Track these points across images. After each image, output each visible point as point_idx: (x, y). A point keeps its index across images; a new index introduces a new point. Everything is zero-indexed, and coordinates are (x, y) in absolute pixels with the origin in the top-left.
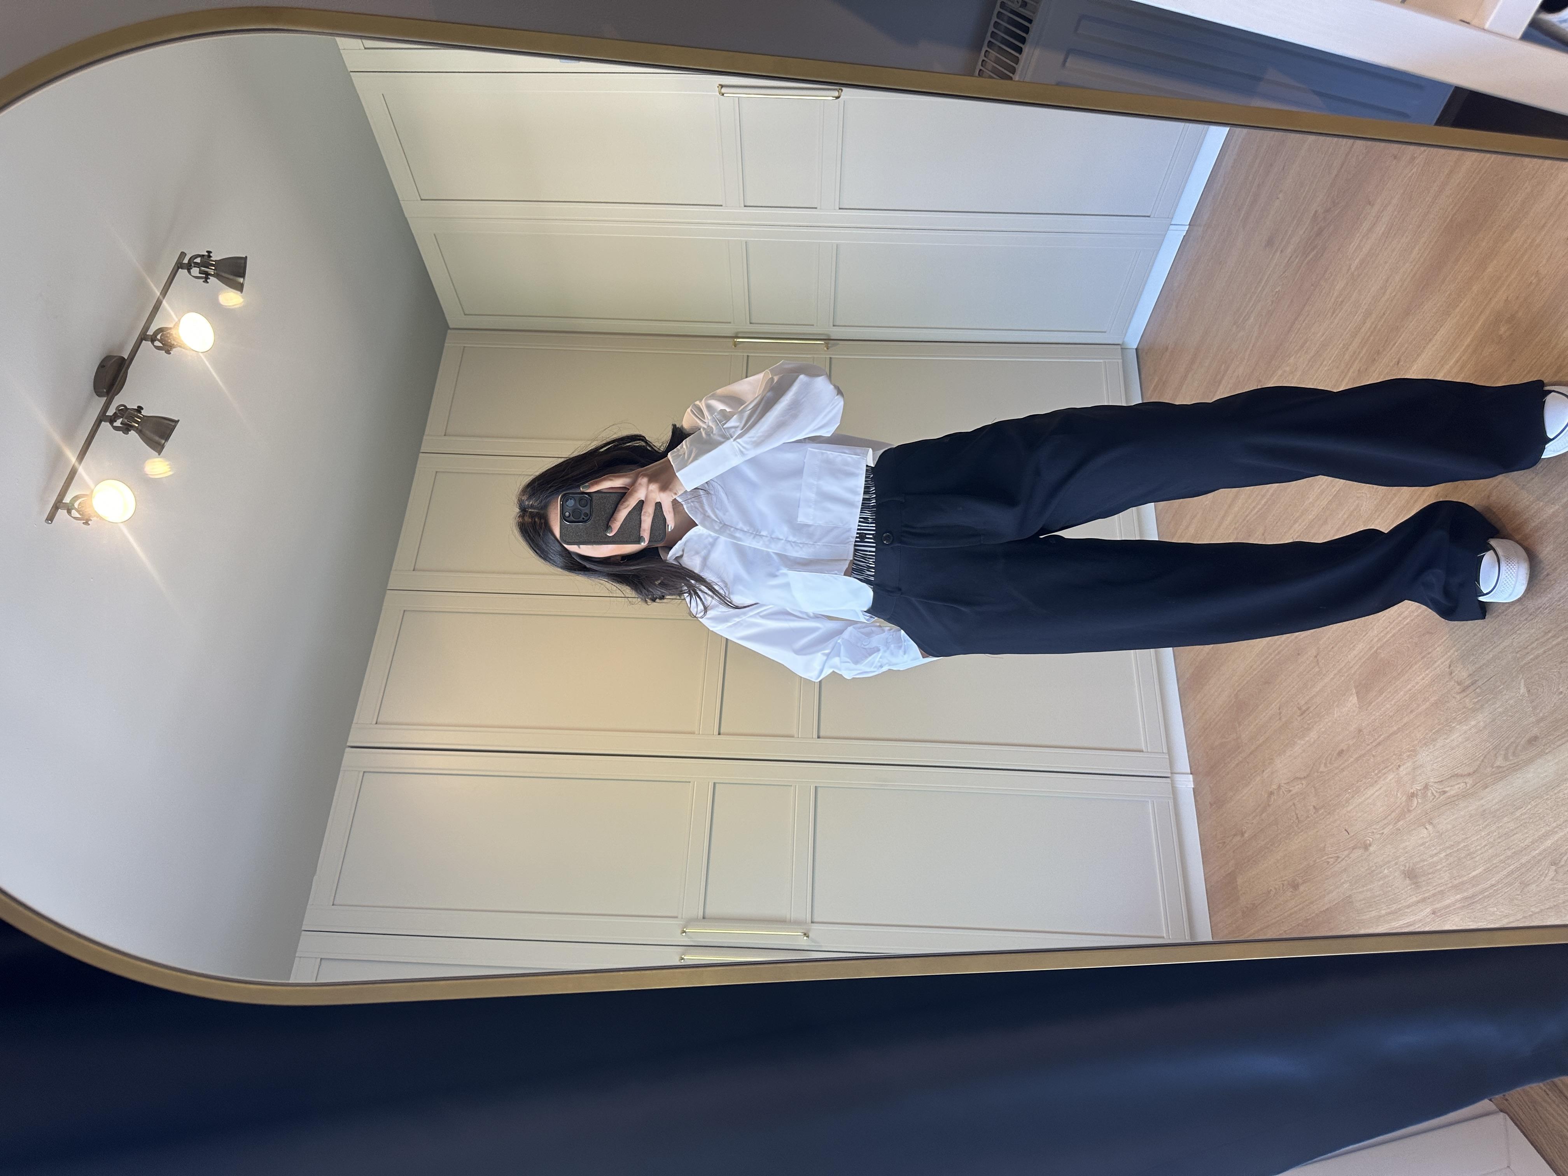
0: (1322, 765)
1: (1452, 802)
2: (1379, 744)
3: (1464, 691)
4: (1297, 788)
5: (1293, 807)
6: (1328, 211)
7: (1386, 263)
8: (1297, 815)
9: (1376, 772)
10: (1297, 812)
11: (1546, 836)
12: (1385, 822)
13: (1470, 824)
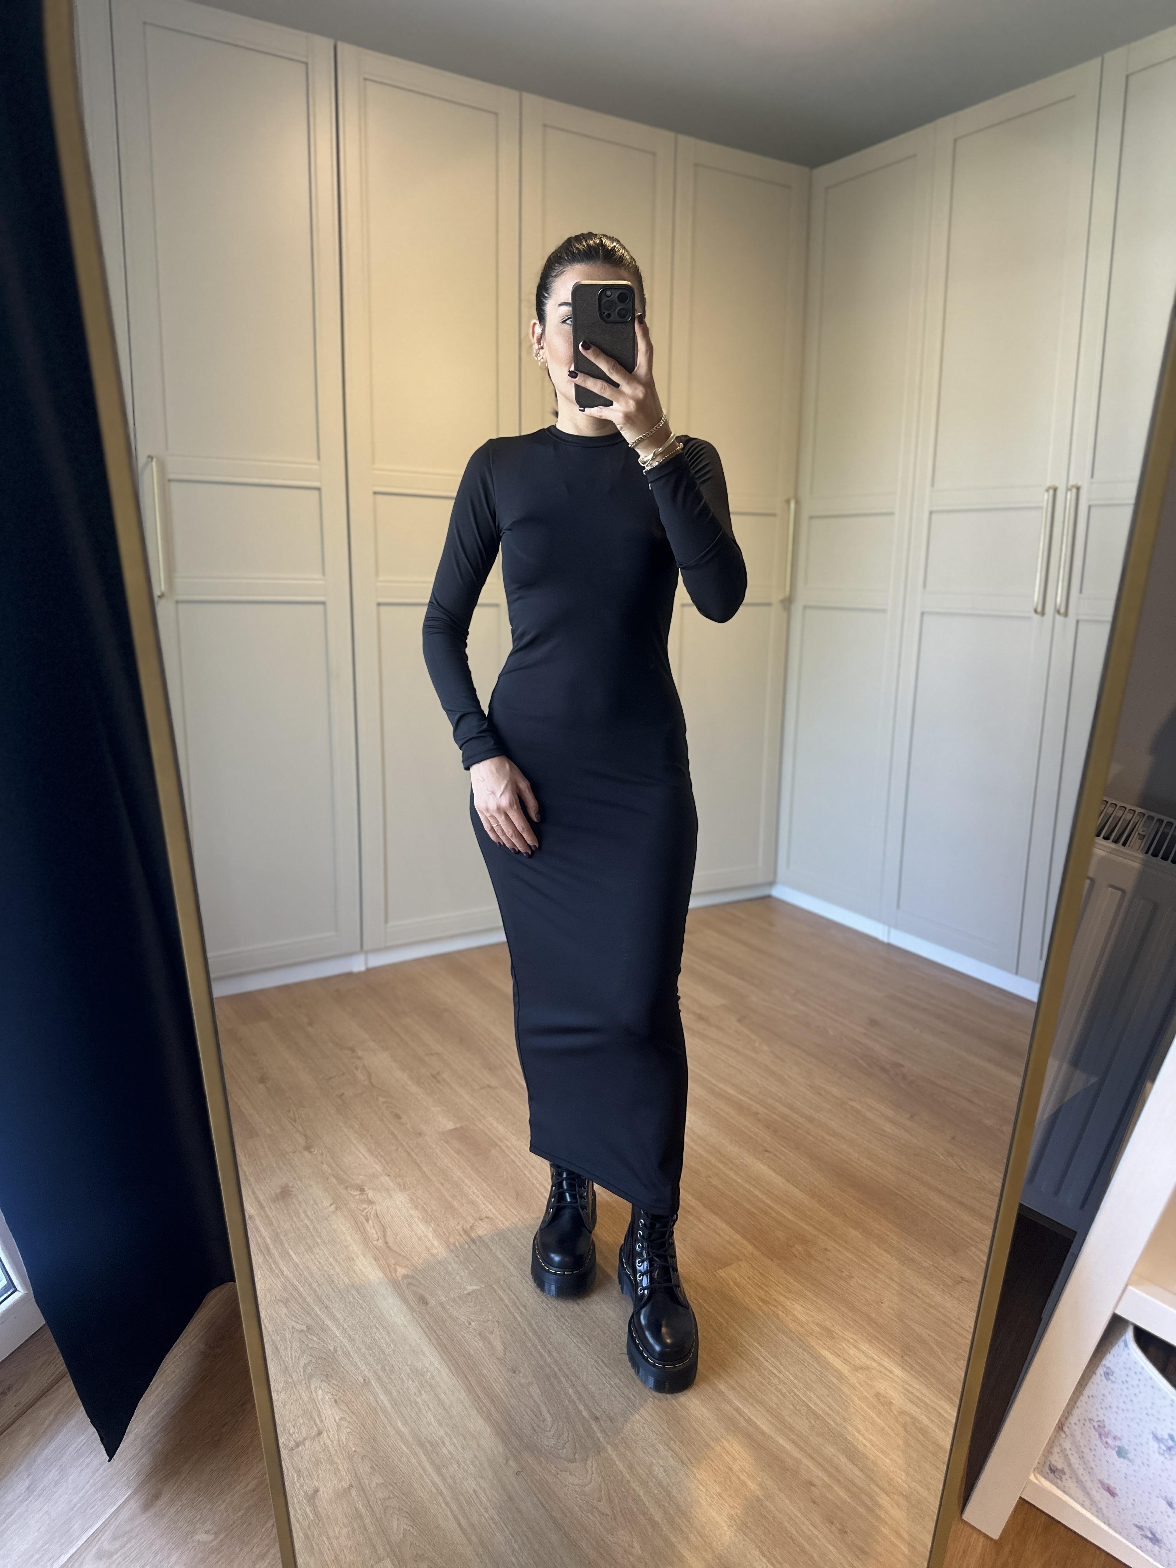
0: (384, 1100)
1: (359, 1228)
2: (409, 1154)
3: (465, 1232)
4: (361, 1076)
5: (341, 1073)
6: (904, 1077)
7: (857, 1135)
8: (334, 1077)
9: (382, 1153)
10: (337, 1078)
11: (334, 1319)
12: (334, 1165)
13: (339, 1246)
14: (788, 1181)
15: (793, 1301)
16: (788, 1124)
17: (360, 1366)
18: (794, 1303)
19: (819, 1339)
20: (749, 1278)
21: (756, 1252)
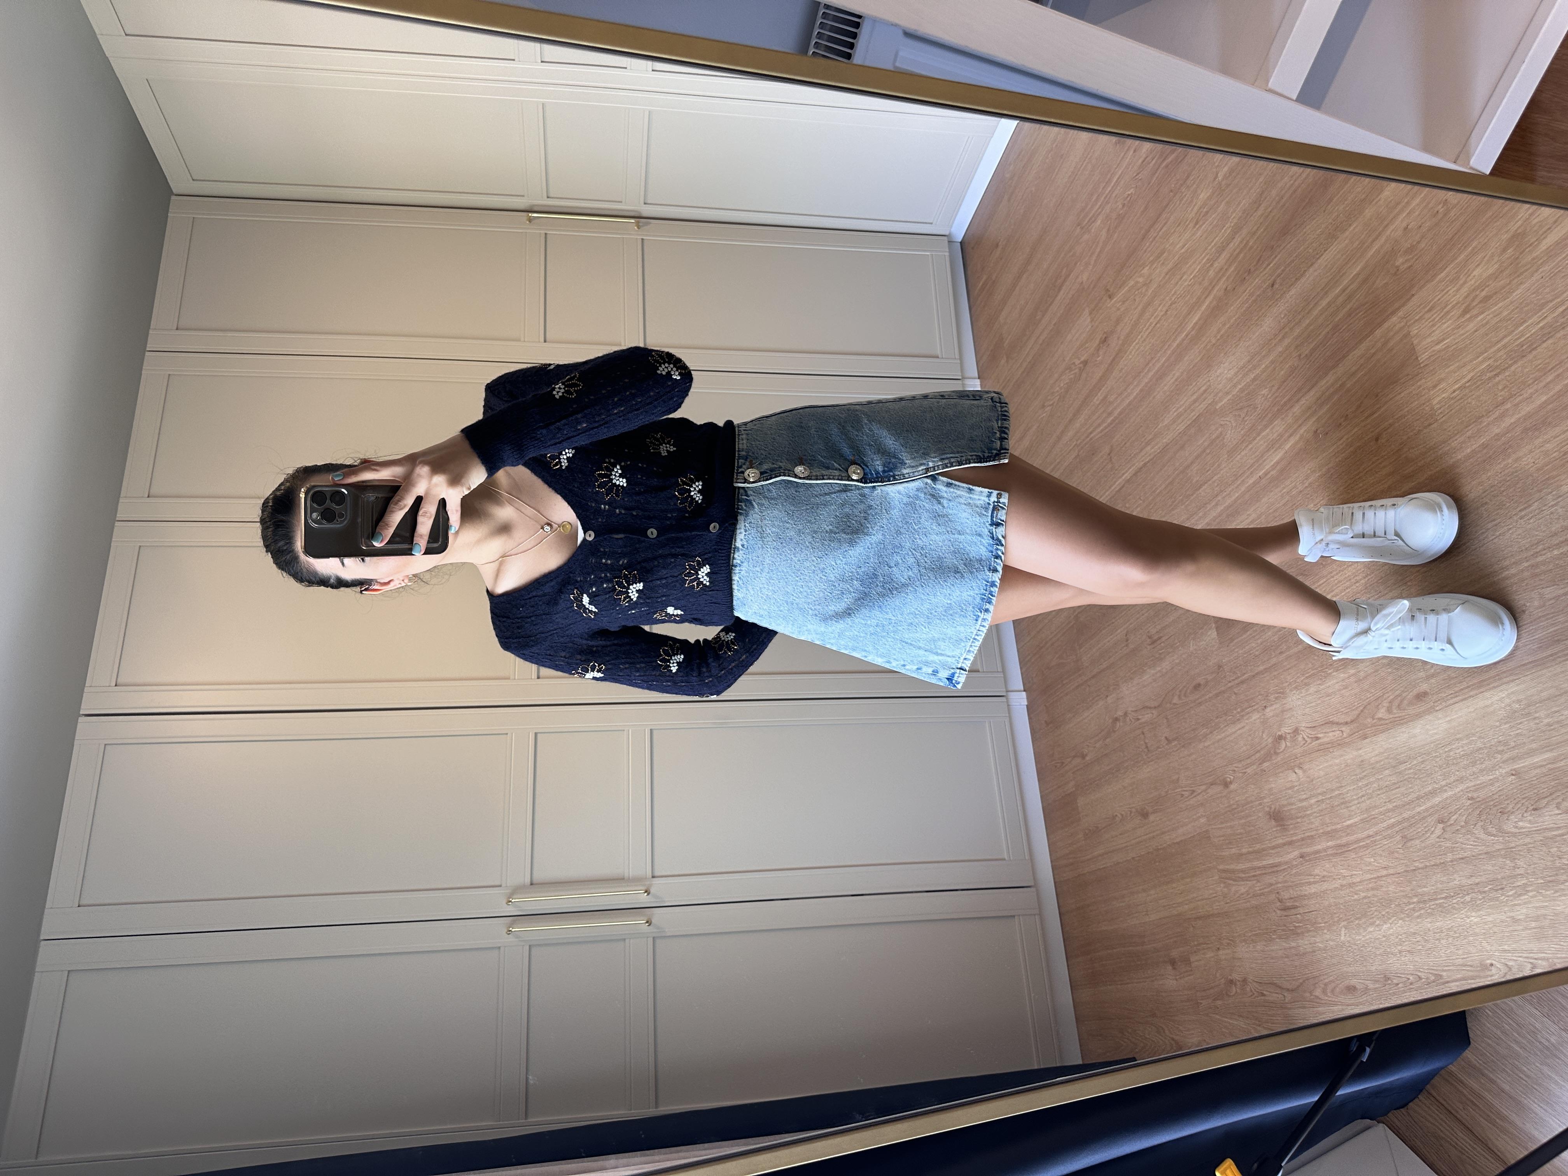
0: (1176, 698)
1: (1325, 749)
2: (1242, 682)
4: (1146, 717)
5: (1142, 736)
8: (1146, 743)
9: (1239, 710)
10: (1147, 741)
11: (1433, 793)
12: (1249, 761)
13: (1345, 773)
14: (1312, 265)
15: (1469, 275)
16: (1242, 255)
17: (1495, 776)
18: (1472, 275)
19: (1524, 251)
20: (1433, 325)
21: (1401, 313)
